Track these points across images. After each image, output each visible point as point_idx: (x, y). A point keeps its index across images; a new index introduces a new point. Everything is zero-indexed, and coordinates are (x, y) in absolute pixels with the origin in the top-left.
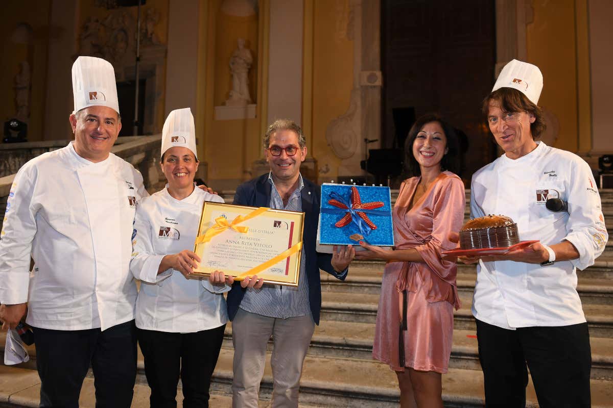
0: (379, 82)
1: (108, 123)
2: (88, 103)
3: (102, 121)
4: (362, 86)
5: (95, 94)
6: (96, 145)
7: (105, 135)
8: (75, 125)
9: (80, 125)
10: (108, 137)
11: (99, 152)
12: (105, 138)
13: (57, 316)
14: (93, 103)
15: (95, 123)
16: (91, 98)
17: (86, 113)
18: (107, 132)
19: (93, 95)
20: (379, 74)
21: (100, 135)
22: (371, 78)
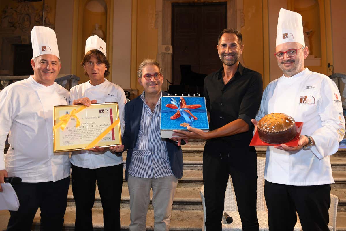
0: (171, 51)
1: (53, 64)
2: (41, 53)
3: (50, 63)
4: (162, 53)
5: (45, 47)
6: (47, 76)
7: (52, 71)
8: (34, 66)
9: (37, 65)
10: (54, 72)
11: (49, 80)
12: (52, 73)
13: (28, 175)
14: (44, 53)
15: (45, 64)
16: (43, 50)
17: (40, 58)
18: (53, 69)
19: (44, 48)
20: (171, 47)
21: (49, 71)
22: (167, 49)
